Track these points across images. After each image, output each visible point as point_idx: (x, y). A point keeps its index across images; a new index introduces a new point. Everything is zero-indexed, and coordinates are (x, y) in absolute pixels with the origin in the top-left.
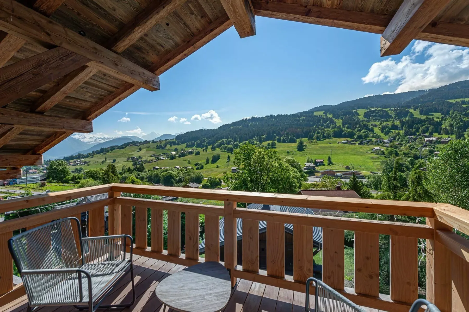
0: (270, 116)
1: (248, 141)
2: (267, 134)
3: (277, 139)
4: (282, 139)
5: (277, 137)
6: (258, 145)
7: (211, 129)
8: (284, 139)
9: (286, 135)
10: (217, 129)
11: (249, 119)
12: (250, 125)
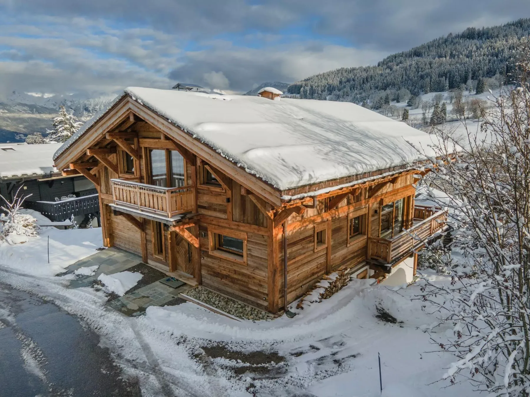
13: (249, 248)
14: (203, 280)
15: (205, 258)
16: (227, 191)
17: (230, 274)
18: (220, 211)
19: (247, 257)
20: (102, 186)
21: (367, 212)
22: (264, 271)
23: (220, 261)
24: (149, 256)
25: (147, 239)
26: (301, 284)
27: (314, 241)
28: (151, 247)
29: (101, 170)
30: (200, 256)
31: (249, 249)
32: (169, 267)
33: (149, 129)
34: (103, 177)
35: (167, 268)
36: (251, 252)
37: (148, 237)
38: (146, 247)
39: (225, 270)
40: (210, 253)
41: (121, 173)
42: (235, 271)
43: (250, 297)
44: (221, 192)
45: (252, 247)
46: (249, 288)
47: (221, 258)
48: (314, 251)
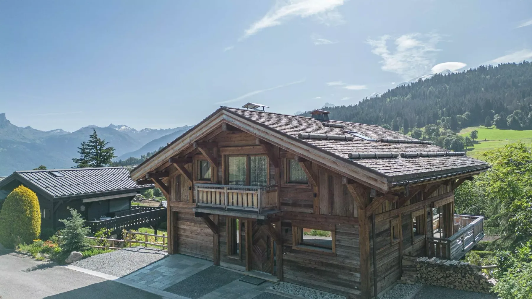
0: (479, 69)
1: (424, 128)
2: (471, 111)
3: (497, 121)
4: (509, 120)
5: (497, 117)
6: (449, 136)
7: (344, 107)
8: (514, 120)
9: (519, 111)
10: (355, 106)
11: (427, 80)
12: (430, 92)
13: (337, 238)
14: (285, 276)
15: (288, 253)
16: (314, 187)
17: (316, 266)
18: (306, 206)
19: (336, 247)
20: (172, 194)
21: (424, 213)
22: (355, 260)
23: (305, 254)
24: (222, 257)
25: (221, 240)
26: (384, 276)
27: (390, 235)
28: (225, 249)
29: (172, 180)
30: (282, 251)
31: (338, 240)
32: (245, 266)
33: (230, 139)
34: (174, 186)
35: (244, 268)
36: (340, 242)
37: (222, 239)
38: (219, 248)
39: (310, 263)
40: (294, 247)
41: (195, 180)
42: (322, 262)
43: (339, 288)
44: (308, 189)
45: (341, 238)
46: (338, 278)
47: (306, 252)
48: (391, 245)
